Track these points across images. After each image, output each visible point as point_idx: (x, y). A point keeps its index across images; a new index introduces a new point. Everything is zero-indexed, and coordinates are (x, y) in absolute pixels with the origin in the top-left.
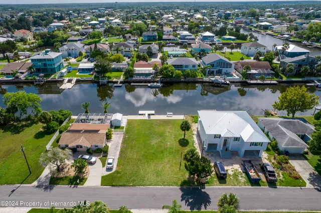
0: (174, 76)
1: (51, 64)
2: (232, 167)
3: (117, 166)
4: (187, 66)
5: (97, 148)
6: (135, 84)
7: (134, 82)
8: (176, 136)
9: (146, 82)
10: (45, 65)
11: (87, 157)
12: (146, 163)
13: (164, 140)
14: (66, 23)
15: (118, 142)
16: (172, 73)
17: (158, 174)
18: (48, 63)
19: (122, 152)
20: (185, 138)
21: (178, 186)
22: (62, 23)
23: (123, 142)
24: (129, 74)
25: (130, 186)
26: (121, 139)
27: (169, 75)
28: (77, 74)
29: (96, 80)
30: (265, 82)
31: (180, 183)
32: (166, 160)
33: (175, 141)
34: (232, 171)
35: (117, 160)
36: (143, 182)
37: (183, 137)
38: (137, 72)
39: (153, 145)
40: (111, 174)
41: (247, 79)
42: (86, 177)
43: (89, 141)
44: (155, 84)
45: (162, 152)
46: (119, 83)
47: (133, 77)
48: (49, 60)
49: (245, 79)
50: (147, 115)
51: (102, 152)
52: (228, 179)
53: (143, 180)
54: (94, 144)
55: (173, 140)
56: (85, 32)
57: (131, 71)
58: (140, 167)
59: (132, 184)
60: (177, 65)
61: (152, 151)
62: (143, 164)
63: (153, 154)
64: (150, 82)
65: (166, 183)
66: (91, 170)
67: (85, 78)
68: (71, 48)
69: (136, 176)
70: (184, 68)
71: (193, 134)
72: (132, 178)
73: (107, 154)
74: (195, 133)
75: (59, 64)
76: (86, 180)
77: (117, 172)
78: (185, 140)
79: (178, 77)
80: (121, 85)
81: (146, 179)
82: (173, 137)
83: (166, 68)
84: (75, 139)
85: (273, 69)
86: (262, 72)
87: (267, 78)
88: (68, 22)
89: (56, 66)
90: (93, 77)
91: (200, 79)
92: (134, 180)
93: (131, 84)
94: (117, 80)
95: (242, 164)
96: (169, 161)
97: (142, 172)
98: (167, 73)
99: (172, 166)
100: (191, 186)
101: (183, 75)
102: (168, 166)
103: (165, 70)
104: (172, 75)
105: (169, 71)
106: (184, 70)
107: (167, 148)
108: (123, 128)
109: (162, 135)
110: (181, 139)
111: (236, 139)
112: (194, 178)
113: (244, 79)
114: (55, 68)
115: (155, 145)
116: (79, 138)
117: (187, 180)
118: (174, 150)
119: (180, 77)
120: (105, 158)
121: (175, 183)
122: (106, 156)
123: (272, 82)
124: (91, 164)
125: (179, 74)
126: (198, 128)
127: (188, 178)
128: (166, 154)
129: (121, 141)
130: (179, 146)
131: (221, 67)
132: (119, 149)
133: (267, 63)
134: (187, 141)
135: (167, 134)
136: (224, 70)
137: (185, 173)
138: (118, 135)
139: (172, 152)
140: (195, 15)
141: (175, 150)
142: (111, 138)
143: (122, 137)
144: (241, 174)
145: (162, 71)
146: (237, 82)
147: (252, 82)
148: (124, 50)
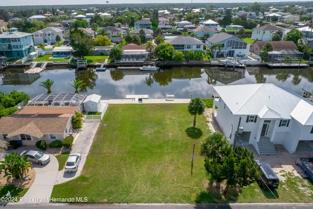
0: (173, 57)
1: (17, 46)
2: (281, 169)
3: (84, 167)
4: (189, 47)
5: (54, 140)
6: (123, 68)
7: (121, 66)
8: (181, 124)
9: (137, 65)
10: (10, 47)
11: (34, 153)
12: (134, 164)
13: (163, 129)
14: (49, 16)
15: (91, 133)
16: (171, 53)
17: (154, 182)
18: (13, 44)
19: (94, 146)
20: (196, 127)
21: (192, 203)
22: (45, 16)
23: (99, 133)
24: (115, 55)
25: (102, 203)
26: (96, 129)
27: (167, 56)
28: (50, 58)
29: (73, 64)
30: (292, 65)
31: (194, 197)
32: (167, 158)
33: (181, 130)
34: (283, 175)
35: (85, 159)
36: (128, 195)
37: (192, 125)
38: (125, 54)
39: (147, 136)
40: (70, 181)
41: (268, 61)
42: (26, 187)
43: (41, 128)
44: (149, 67)
45: (160, 147)
46: (101, 67)
47: (120, 59)
48: (15, 40)
49: (265, 61)
50: (137, 100)
51: (62, 147)
52: (279, 190)
53: (128, 192)
54: (48, 133)
55: (178, 129)
56: (69, 23)
57: (118, 51)
58: (124, 170)
59: (106, 200)
60: (177, 46)
61: (144, 145)
62: (128, 166)
63: (146, 149)
64: (141, 66)
65: (168, 198)
66: (37, 176)
67: (59, 62)
68: (47, 33)
69: (115, 185)
70: (186, 49)
71: (208, 122)
72: (108, 189)
73: (71, 149)
74: (210, 120)
75: (28, 47)
76: (25, 193)
77: (82, 178)
78: (196, 129)
79: (179, 59)
80: (104, 68)
81: (132, 190)
82: (177, 125)
83: (163, 47)
84: (20, 127)
85: (300, 49)
86: (286, 53)
87: (293, 61)
88: (51, 16)
89: (23, 49)
90: (70, 60)
91: (206, 61)
92: (111, 193)
93: (118, 68)
94: (100, 64)
95: (297, 165)
96: (172, 160)
97: (126, 178)
98: (164, 52)
99: (179, 168)
100: (215, 202)
101: (185, 57)
102: (171, 168)
103: (161, 49)
104: (171, 56)
105: (167, 51)
106: (186, 52)
107: (169, 141)
108: (100, 113)
109: (159, 123)
110: (189, 128)
111: (284, 123)
112: (218, 187)
113: (263, 62)
114: (22, 51)
115: (150, 137)
116: (26, 124)
117: (206, 191)
118: (179, 144)
119: (181, 59)
120: (65, 155)
121: (185, 197)
122: (68, 153)
123: (301, 65)
124: (41, 164)
125: (180, 55)
126: (213, 114)
127: (208, 189)
128: (167, 150)
129: (95, 131)
130: (188, 138)
131: (233, 48)
132: (91, 142)
133: (292, 43)
134: (199, 130)
135: (168, 122)
136: (237, 51)
137: (201, 180)
138: (93, 124)
139: (177, 147)
140: (194, 10)
141: (182, 143)
142: (79, 127)
143: (98, 126)
144: (301, 181)
145: (157, 50)
146: (255, 66)
147: (274, 65)
148: (111, 35)
